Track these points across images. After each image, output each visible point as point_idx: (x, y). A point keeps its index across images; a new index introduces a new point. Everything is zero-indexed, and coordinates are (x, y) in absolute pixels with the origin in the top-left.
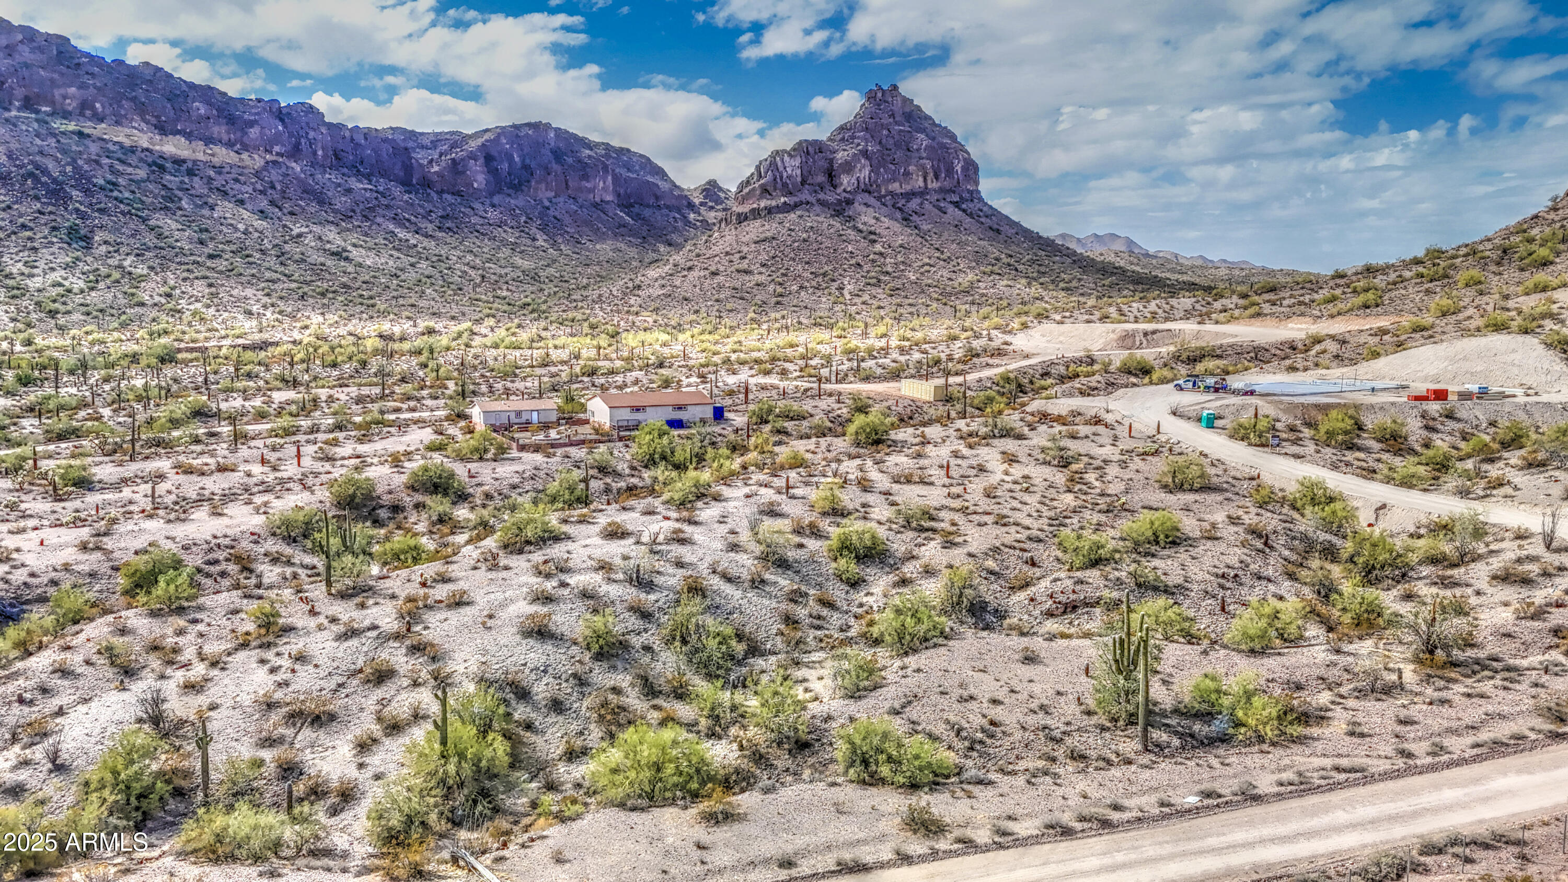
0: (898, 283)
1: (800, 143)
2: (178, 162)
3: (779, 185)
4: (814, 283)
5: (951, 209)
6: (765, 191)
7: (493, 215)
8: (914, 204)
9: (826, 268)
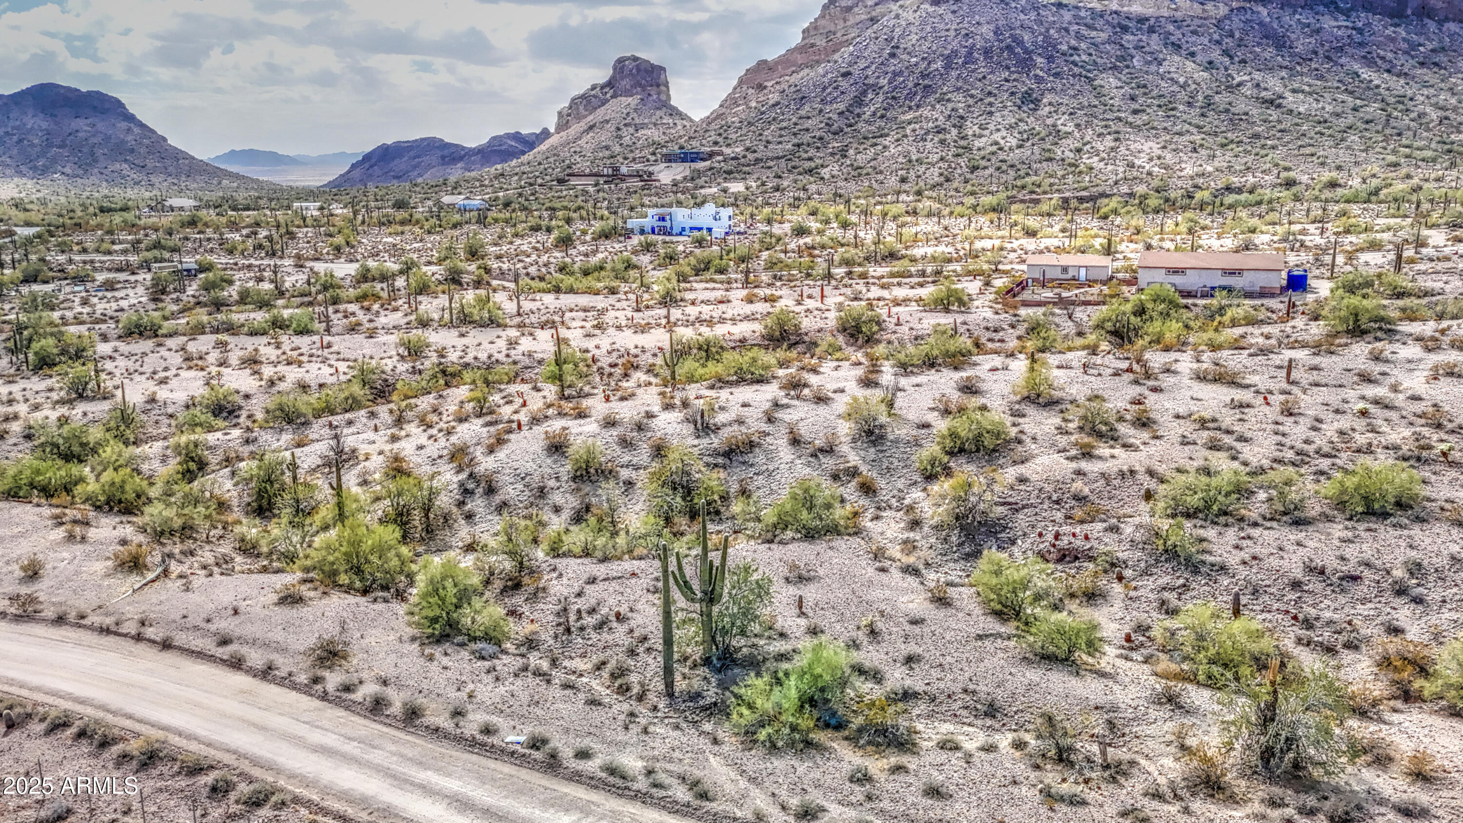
2: (1142, 20)
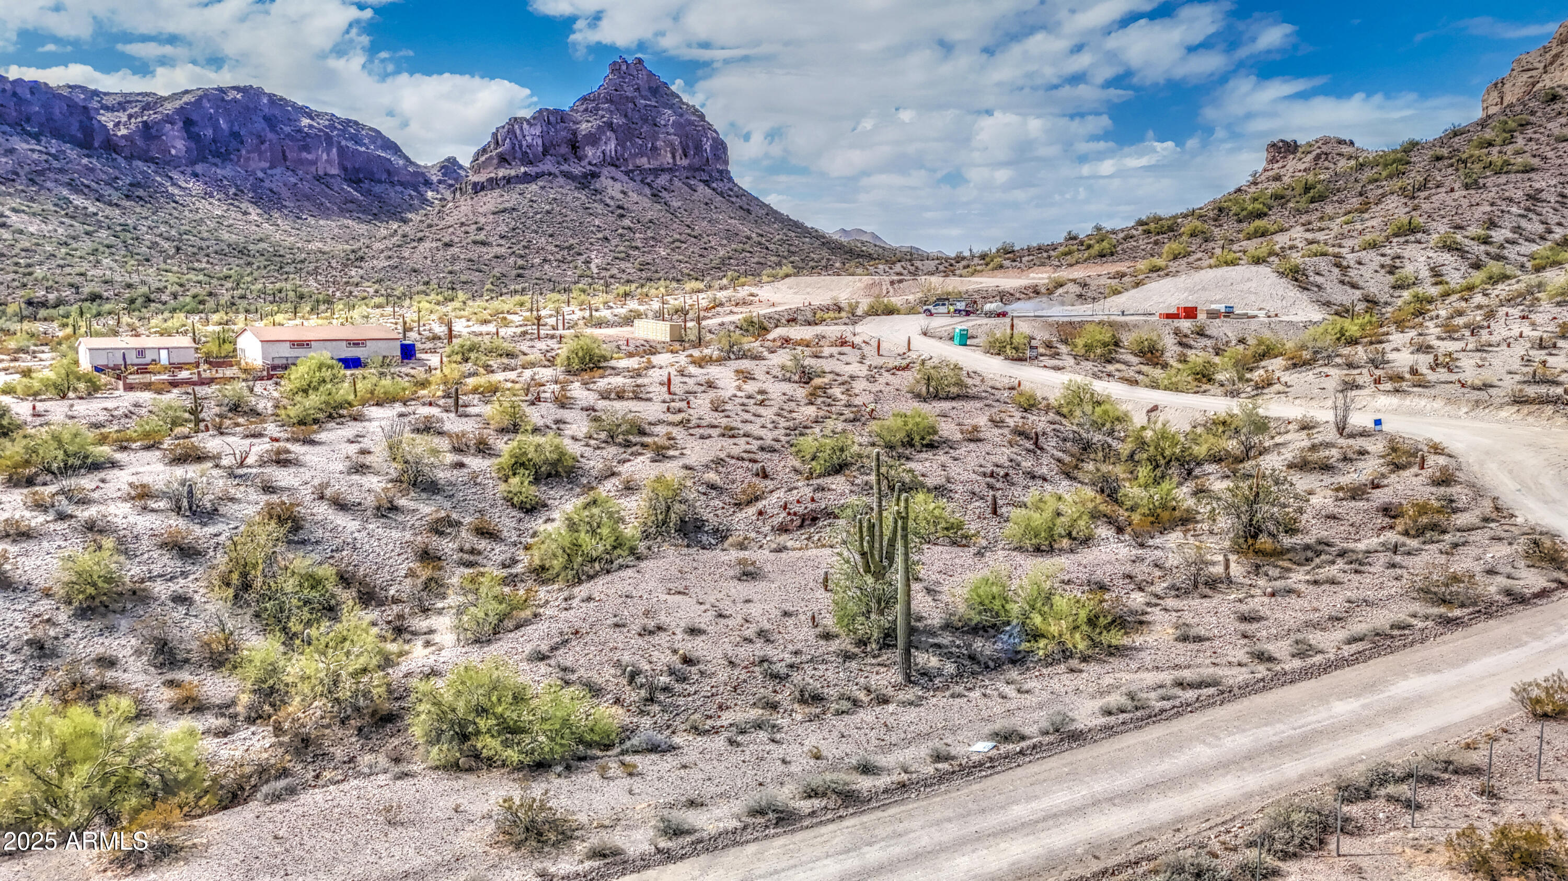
0: (649, 258)
1: (540, 111)
3: (519, 155)
4: (559, 257)
5: (701, 187)
6: (503, 160)
7: (195, 187)
8: (663, 180)
9: (571, 241)
